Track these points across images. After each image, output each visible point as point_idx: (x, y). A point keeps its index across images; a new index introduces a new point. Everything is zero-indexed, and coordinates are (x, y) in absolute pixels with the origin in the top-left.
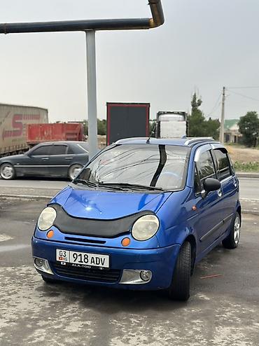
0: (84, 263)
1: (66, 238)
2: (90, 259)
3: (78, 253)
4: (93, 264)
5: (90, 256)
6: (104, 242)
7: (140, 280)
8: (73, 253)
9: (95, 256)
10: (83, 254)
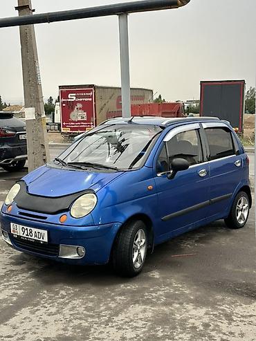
0: (30, 237)
1: (21, 213)
2: (33, 233)
3: (25, 227)
4: (36, 238)
5: (34, 230)
6: (45, 218)
7: (77, 255)
8: (21, 226)
9: (37, 230)
10: (29, 228)
